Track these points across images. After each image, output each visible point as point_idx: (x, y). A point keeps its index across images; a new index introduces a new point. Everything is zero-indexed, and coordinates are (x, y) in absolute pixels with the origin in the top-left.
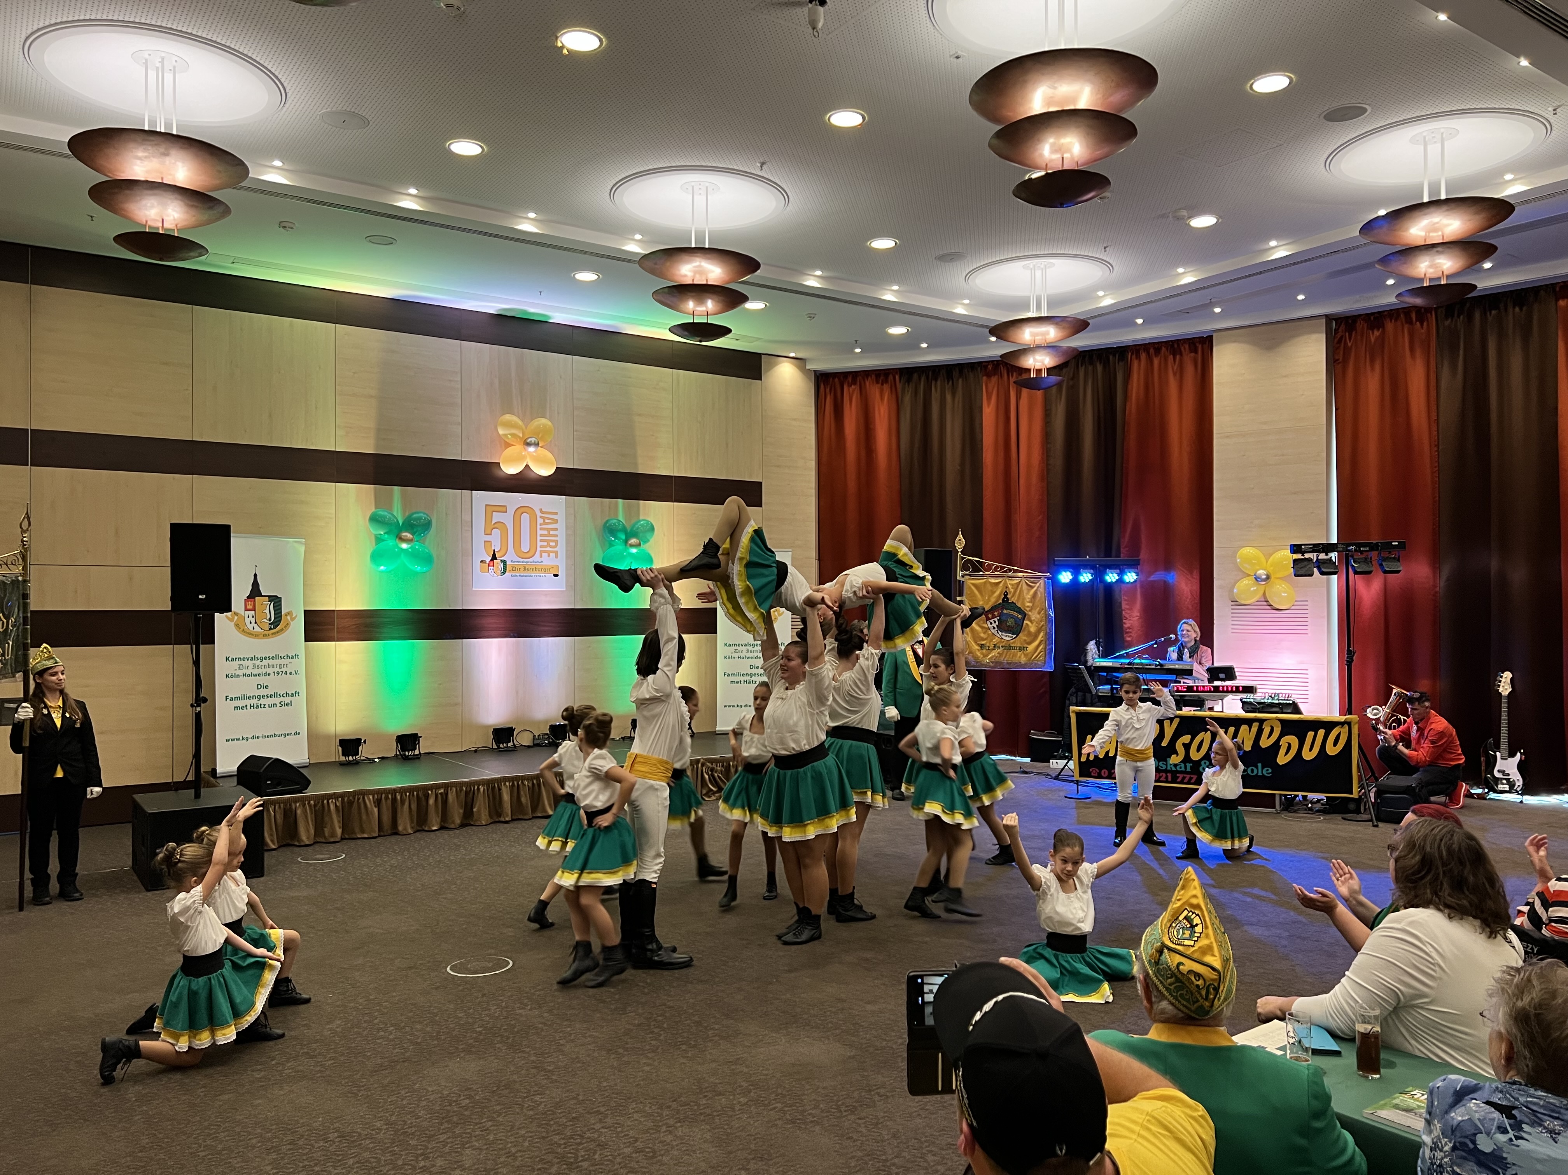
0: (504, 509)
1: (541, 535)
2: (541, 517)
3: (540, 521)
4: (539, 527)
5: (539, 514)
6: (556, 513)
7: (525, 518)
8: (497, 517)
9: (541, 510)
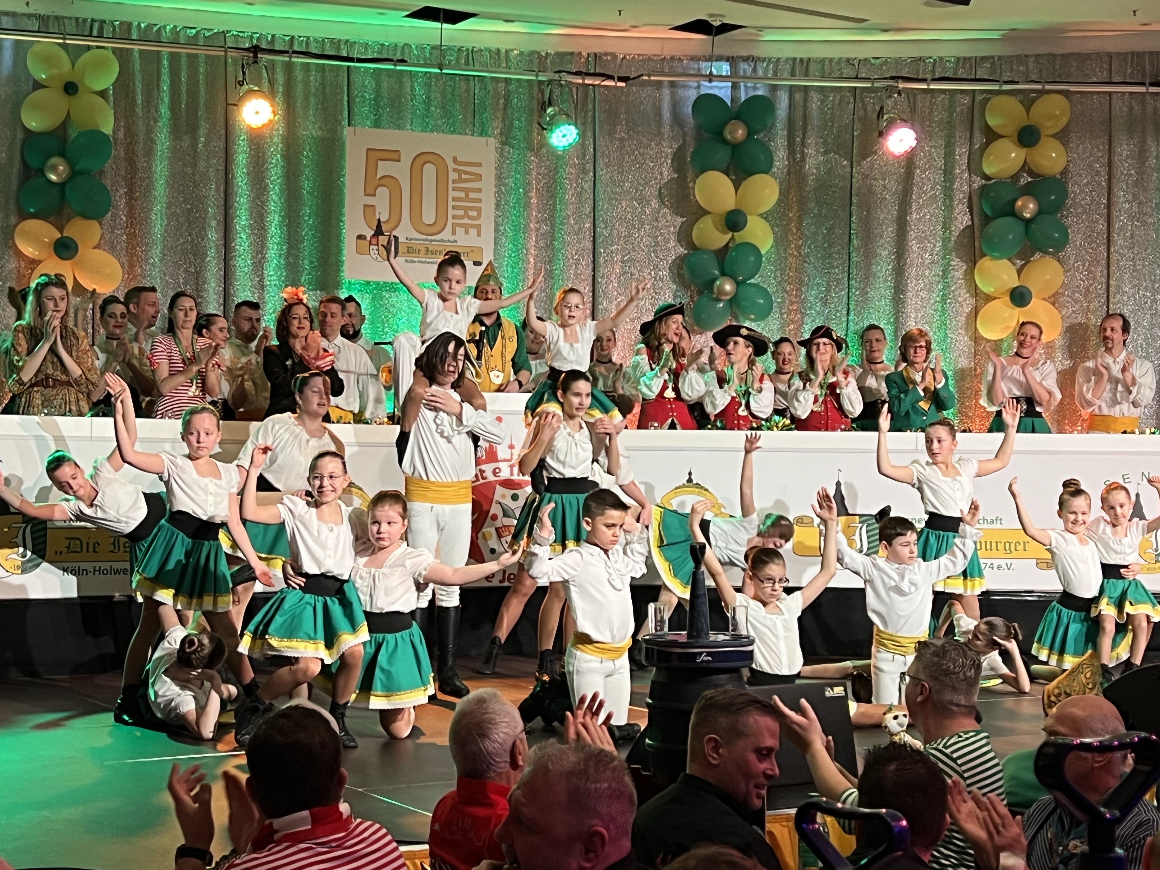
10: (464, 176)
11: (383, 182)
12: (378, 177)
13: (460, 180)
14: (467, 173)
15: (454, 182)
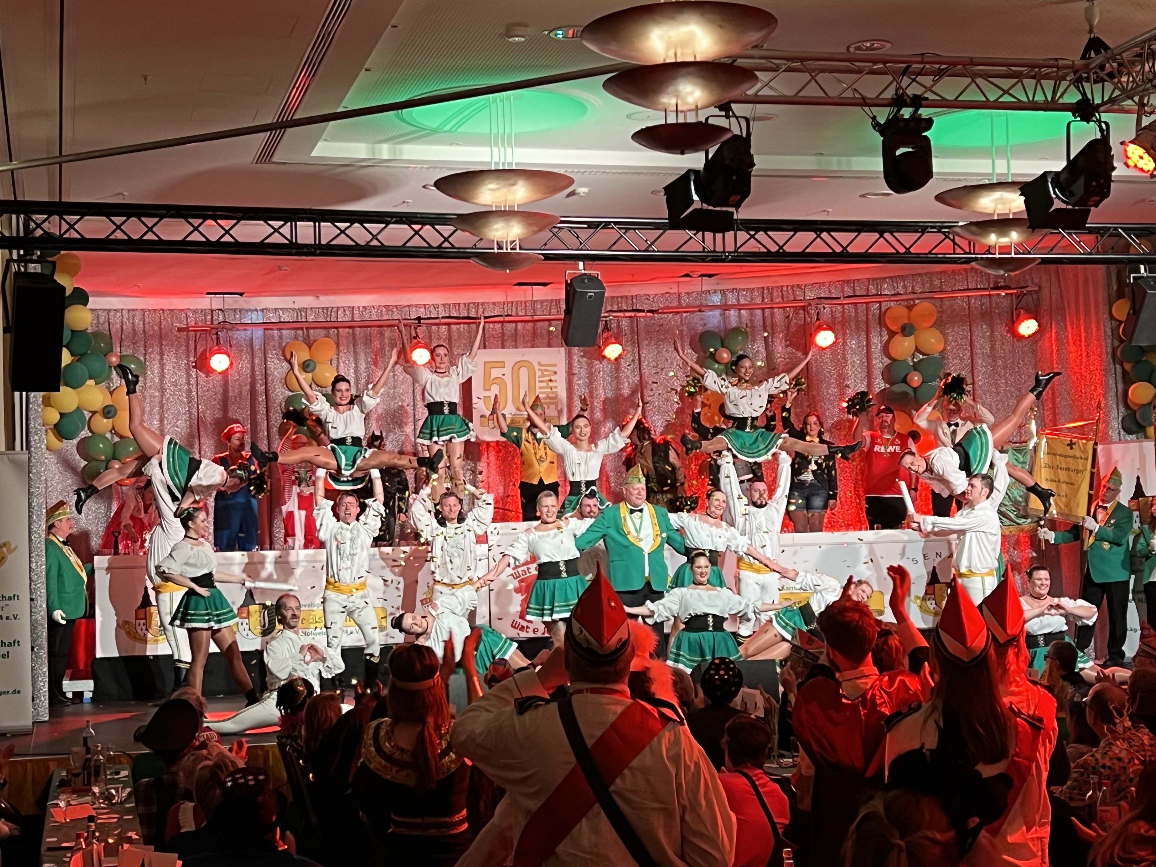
0: (501, 365)
1: (540, 388)
2: (539, 370)
3: (538, 373)
4: (537, 379)
5: (537, 367)
6: (555, 365)
7: (523, 372)
8: (496, 373)
9: (539, 364)
10: (546, 373)
11: (495, 381)
12: (492, 378)
13: (543, 376)
14: (546, 370)
15: (539, 377)
